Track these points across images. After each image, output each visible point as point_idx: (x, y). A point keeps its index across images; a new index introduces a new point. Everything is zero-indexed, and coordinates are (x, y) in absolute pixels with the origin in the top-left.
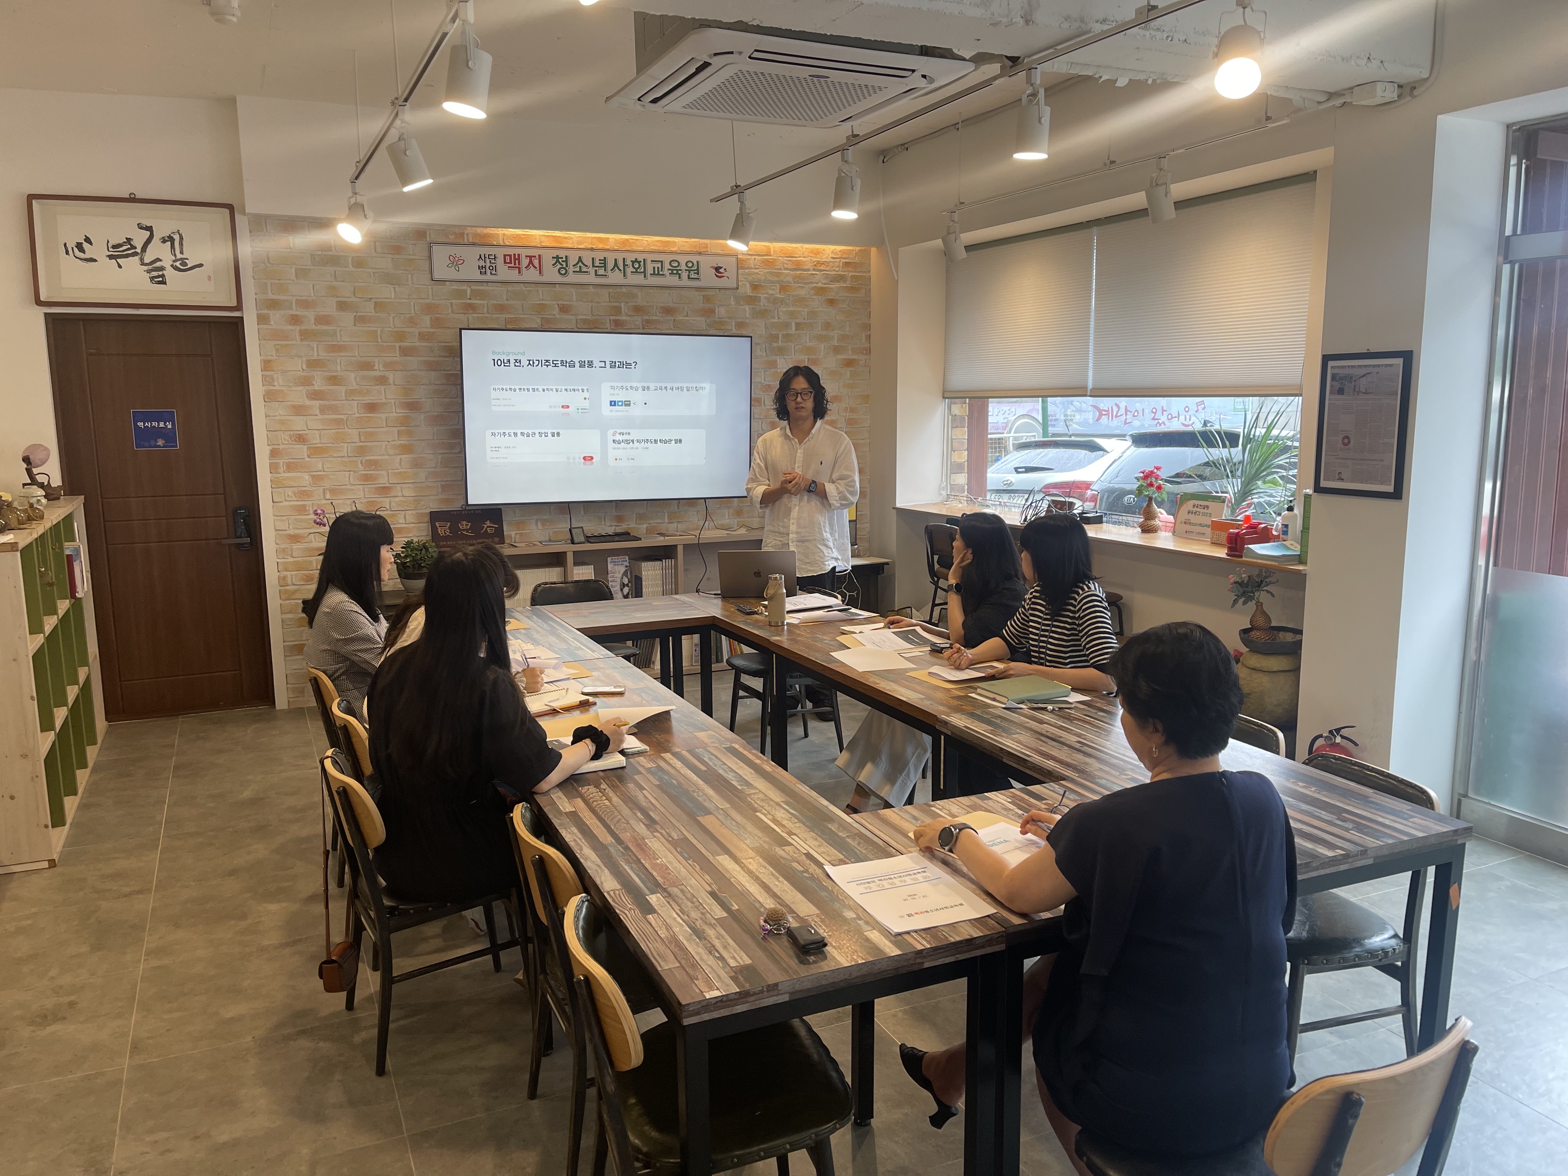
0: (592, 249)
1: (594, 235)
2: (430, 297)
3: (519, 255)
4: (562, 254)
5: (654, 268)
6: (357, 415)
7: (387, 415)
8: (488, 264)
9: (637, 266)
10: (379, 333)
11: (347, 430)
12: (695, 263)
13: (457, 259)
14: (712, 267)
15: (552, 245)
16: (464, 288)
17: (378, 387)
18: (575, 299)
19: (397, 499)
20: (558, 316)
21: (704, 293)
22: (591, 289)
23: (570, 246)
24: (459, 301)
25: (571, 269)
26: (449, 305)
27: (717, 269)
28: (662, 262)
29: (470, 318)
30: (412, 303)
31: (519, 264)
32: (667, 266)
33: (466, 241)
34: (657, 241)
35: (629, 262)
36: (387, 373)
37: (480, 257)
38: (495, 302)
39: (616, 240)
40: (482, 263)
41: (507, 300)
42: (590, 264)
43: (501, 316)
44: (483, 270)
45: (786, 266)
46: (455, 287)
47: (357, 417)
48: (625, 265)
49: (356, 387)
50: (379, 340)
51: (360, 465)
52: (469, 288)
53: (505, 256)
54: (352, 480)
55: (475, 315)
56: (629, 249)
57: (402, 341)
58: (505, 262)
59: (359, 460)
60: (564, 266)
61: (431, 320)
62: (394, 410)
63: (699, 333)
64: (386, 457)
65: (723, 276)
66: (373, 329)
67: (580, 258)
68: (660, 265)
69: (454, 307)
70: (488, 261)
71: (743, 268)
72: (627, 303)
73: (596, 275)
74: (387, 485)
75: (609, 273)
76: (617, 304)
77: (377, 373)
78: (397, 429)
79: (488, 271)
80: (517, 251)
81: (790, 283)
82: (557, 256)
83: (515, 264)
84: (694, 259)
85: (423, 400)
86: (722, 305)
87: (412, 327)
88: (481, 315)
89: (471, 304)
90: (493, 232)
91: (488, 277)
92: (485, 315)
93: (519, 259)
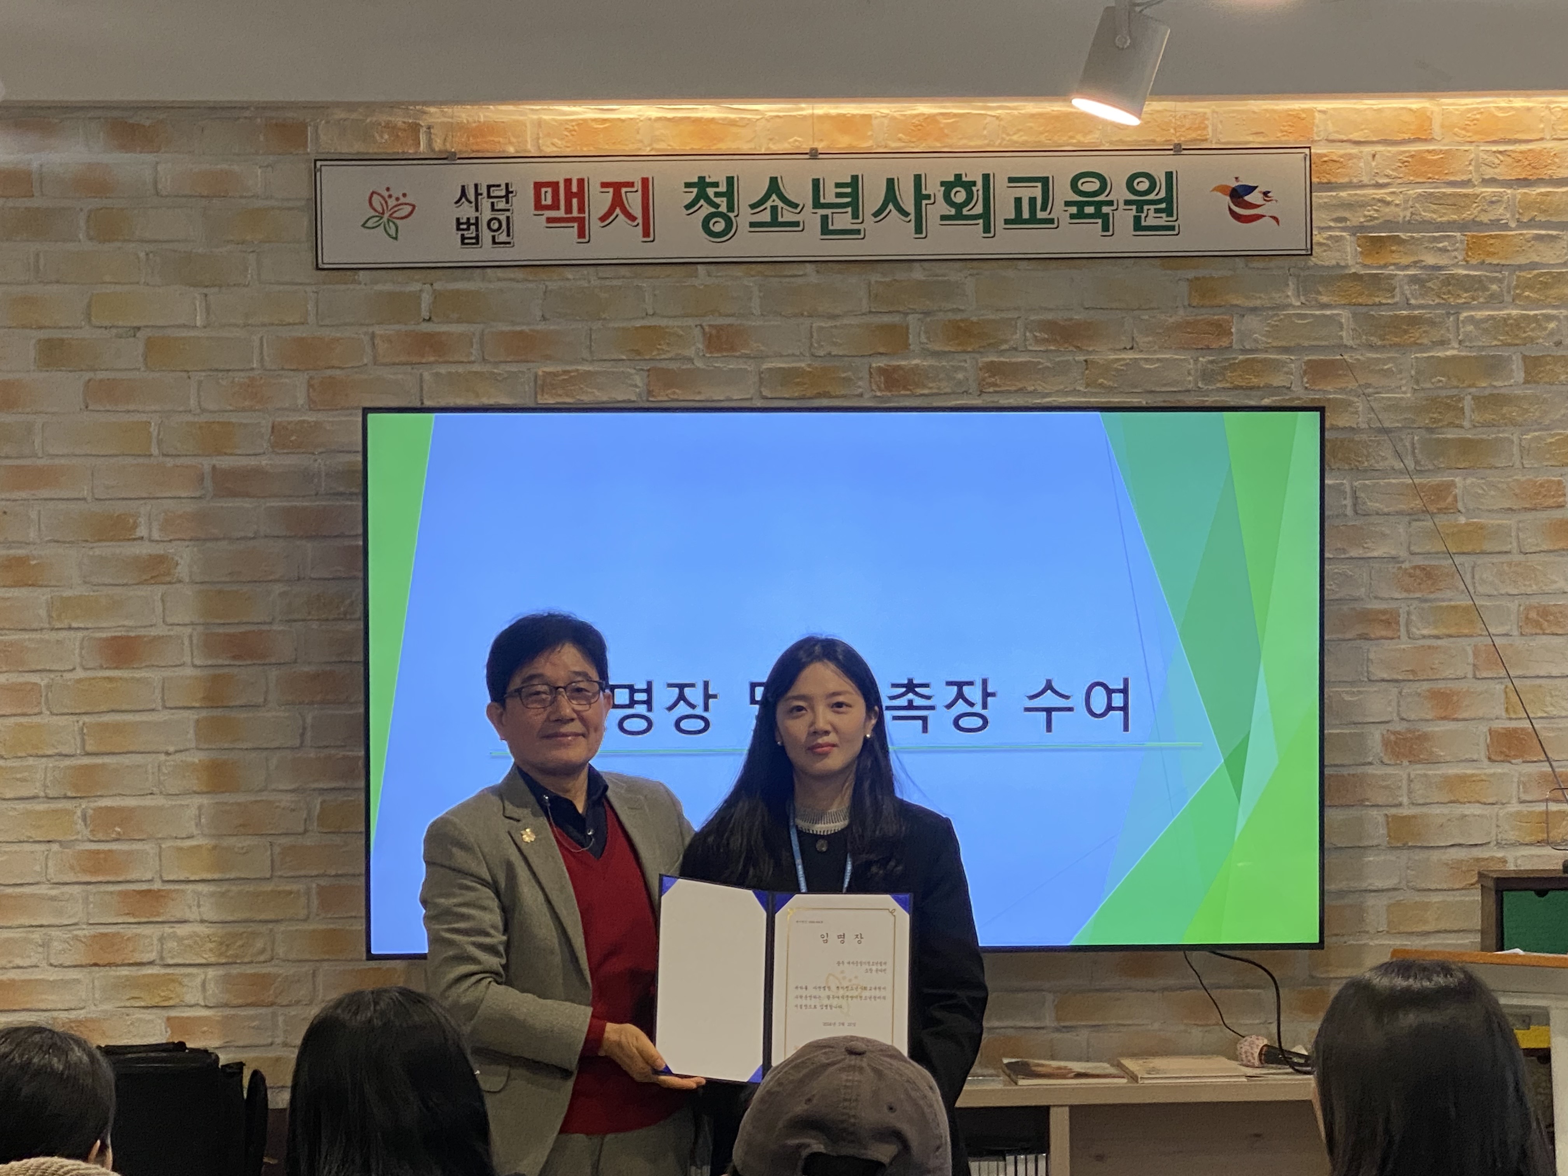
0: (814, 154)
1: (822, 109)
2: (312, 319)
3: (581, 182)
4: (717, 172)
5: (1018, 201)
6: (80, 674)
7: (168, 673)
8: (486, 214)
9: (960, 196)
10: (154, 429)
11: (45, 719)
12: (1161, 179)
13: (392, 202)
14: (1221, 189)
15: (687, 149)
16: (415, 287)
17: (143, 591)
18: (757, 311)
19: (182, 930)
20: (699, 364)
21: (1191, 274)
22: (811, 275)
23: (746, 148)
24: (397, 327)
25: (744, 217)
26: (366, 339)
27: (1238, 194)
28: (1045, 181)
29: (427, 376)
30: (256, 339)
31: (581, 209)
32: (1062, 192)
33: (422, 147)
34: (1032, 116)
35: (933, 188)
36: (171, 549)
37: (463, 193)
38: (506, 328)
39: (893, 118)
40: (467, 211)
41: (544, 318)
42: (805, 197)
43: (523, 367)
44: (471, 233)
45: (1489, 173)
46: (386, 285)
47: (79, 681)
48: (920, 197)
49: (79, 590)
50: (155, 451)
51: (80, 825)
52: (428, 286)
53: (538, 186)
54: (51, 871)
55: (443, 370)
56: (938, 146)
57: (220, 453)
58: (538, 206)
59: (79, 808)
60: (723, 209)
61: (310, 386)
62: (187, 659)
63: (1172, 401)
64: (160, 801)
65: (1259, 217)
66: (137, 417)
67: (774, 181)
68: (1037, 191)
69: (382, 347)
70: (486, 204)
71: (1329, 186)
72: (926, 314)
73: (825, 230)
74: (157, 886)
75: (869, 223)
76: (896, 319)
77: (143, 550)
78: (193, 716)
79: (486, 236)
80: (574, 171)
81: (1506, 227)
82: (702, 179)
83: (569, 210)
84: (1158, 167)
85: (275, 627)
86: (1254, 310)
87: (251, 409)
88: (461, 369)
89: (431, 335)
90: (506, 118)
91: (486, 252)
92: (476, 368)
93: (580, 194)
